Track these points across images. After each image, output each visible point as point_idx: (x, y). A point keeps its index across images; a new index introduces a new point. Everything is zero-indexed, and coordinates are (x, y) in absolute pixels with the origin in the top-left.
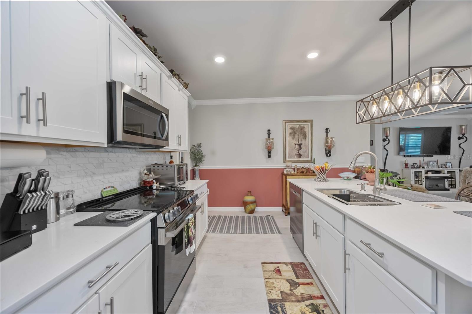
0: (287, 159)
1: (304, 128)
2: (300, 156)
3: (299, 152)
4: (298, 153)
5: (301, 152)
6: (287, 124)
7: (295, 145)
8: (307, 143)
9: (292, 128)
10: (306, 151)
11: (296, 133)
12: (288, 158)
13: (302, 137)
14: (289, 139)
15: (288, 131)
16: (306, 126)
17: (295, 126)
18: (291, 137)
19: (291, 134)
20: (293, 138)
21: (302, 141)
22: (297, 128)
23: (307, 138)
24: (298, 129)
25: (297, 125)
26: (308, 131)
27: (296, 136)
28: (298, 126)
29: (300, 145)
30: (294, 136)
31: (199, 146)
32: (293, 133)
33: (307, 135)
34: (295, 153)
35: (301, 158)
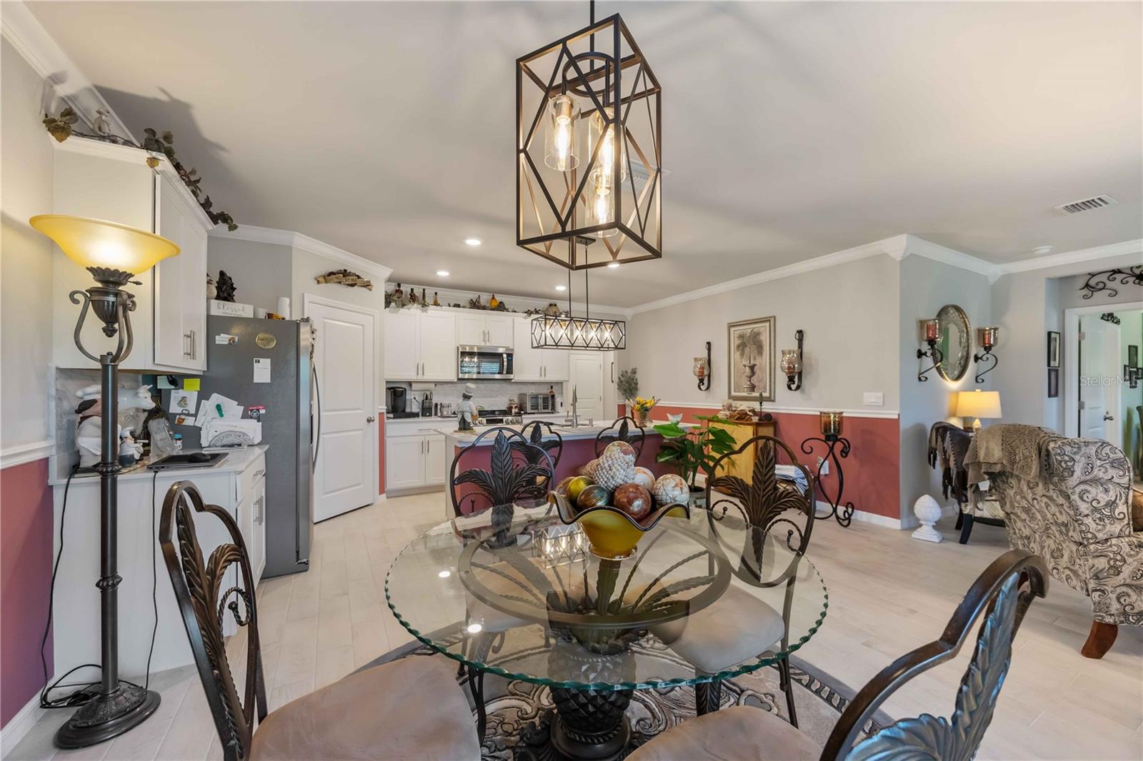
0: (733, 394)
1: (758, 334)
2: (753, 388)
3: (750, 381)
4: (749, 383)
5: (754, 380)
6: (732, 329)
7: (745, 366)
8: (764, 363)
9: (741, 337)
10: (763, 378)
11: (746, 346)
12: (735, 391)
13: (755, 352)
14: (735, 355)
15: (735, 342)
16: (762, 329)
17: (745, 332)
18: (738, 353)
19: (738, 346)
20: (742, 355)
21: (755, 359)
22: (748, 335)
23: (764, 354)
24: (749, 337)
25: (747, 329)
26: (765, 338)
27: (747, 350)
28: (750, 331)
29: (752, 368)
30: (743, 350)
31: (634, 372)
32: (742, 347)
33: (765, 348)
34: (746, 384)
35: (754, 391)
